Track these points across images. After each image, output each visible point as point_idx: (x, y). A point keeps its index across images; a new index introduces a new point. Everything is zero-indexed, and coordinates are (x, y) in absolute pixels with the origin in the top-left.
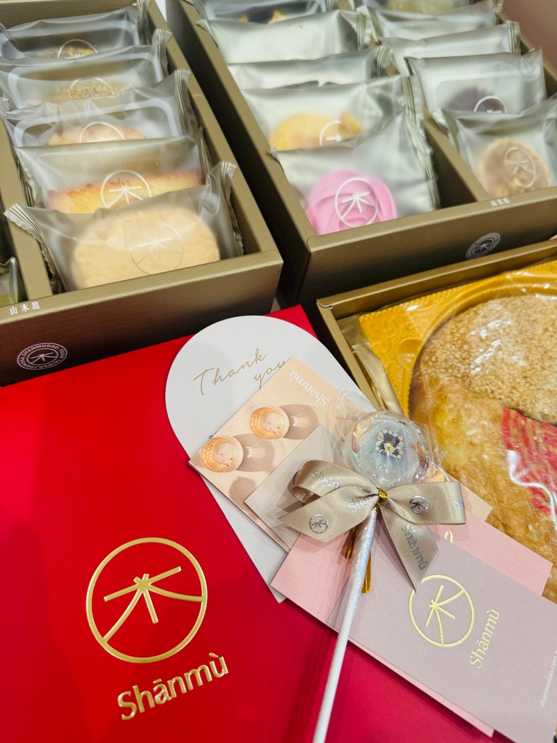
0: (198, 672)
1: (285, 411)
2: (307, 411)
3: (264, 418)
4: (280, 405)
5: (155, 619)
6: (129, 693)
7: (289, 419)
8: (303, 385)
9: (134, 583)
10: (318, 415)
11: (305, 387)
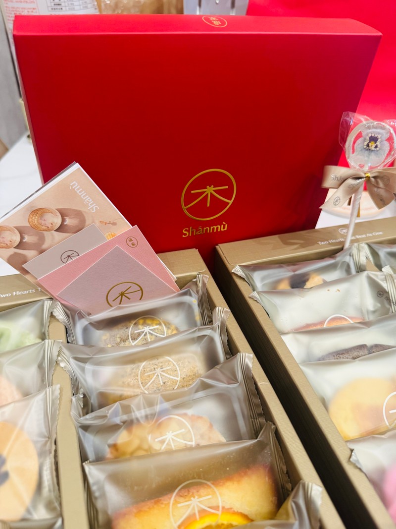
0: (215, 227)
1: (60, 213)
2: (79, 214)
3: (41, 216)
4: (56, 208)
5: (208, 205)
6: (188, 229)
7: (62, 218)
8: (80, 194)
9: (206, 188)
10: (86, 218)
11: (82, 196)
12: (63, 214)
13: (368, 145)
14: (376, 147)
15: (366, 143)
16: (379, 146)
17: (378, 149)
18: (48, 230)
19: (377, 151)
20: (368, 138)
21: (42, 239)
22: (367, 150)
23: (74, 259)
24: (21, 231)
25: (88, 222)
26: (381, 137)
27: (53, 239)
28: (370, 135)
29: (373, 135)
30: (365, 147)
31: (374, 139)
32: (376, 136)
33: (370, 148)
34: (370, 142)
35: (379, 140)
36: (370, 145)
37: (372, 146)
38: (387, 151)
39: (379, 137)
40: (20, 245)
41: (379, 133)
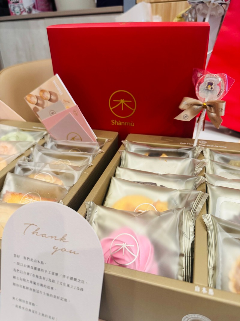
0: (128, 123)
4: (48, 91)
5: (123, 109)
6: (114, 120)
7: (50, 96)
10: (59, 97)
11: (57, 87)
12: (51, 93)
13: (207, 87)
14: (212, 88)
15: (206, 86)
16: (213, 88)
17: (213, 90)
18: (46, 99)
19: (212, 91)
20: (207, 83)
21: (44, 102)
22: (206, 90)
23: (55, 115)
24: (37, 98)
25: (59, 99)
26: (215, 83)
27: (48, 104)
28: (208, 81)
29: (210, 82)
30: (206, 88)
31: (211, 84)
32: (212, 82)
33: (208, 89)
34: (208, 85)
35: (213, 85)
36: (208, 87)
37: (209, 88)
38: (218, 92)
39: (213, 83)
40: (37, 104)
41: (213, 81)
